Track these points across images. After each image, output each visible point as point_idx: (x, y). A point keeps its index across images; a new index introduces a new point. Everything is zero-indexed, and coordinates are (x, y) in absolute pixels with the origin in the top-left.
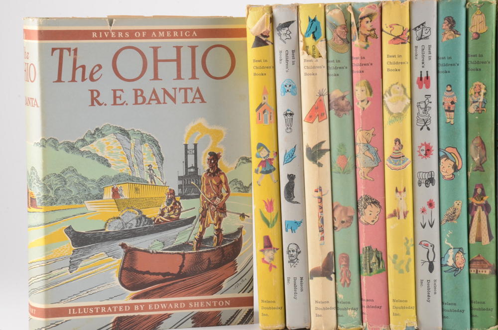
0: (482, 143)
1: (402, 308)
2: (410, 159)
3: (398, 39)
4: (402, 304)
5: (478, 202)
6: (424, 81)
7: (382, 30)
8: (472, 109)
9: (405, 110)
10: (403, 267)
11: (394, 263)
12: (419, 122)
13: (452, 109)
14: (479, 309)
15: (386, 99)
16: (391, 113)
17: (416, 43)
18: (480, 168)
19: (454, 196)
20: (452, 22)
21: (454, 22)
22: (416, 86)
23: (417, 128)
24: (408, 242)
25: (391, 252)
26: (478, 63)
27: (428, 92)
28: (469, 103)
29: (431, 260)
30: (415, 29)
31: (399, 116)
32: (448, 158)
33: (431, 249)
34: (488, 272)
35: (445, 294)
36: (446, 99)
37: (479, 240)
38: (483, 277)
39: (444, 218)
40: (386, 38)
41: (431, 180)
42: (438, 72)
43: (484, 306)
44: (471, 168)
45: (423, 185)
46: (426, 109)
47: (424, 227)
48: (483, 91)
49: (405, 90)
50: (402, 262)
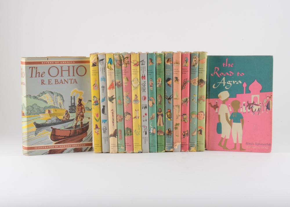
0: (161, 96)
1: (138, 146)
2: (140, 101)
3: (136, 65)
4: (137, 144)
5: (160, 114)
6: (144, 77)
7: (131, 62)
8: (158, 86)
9: (138, 86)
10: (138, 133)
11: (135, 132)
12: (142, 90)
13: (152, 86)
14: (160, 145)
15: (132, 83)
16: (134, 87)
17: (141, 66)
18: (160, 103)
19: (153, 112)
20: (151, 60)
21: (152, 60)
22: (141, 79)
23: (142, 91)
24: (139, 126)
25: (134, 129)
26: (159, 72)
27: (145, 81)
28: (157, 84)
29: (146, 131)
30: (141, 62)
31: (136, 88)
32: (151, 100)
33: (146, 128)
34: (162, 134)
35: (150, 141)
36: (150, 83)
37: (160, 125)
38: (161, 136)
39: (150, 118)
40: (132, 64)
41: (146, 107)
42: (148, 75)
43: (161, 145)
44: (157, 103)
45: (144, 108)
46: (144, 86)
47: (144, 121)
48: (161, 80)
49: (138, 80)
50: (137, 132)
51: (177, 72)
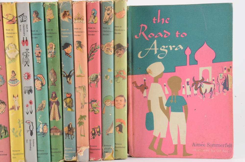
0: (55, 72)
1: (17, 154)
2: (20, 80)
3: (11, 22)
4: (18, 152)
5: (54, 101)
6: (25, 42)
7: (2, 17)
8: (49, 56)
9: (16, 56)
10: (18, 134)
11: (13, 132)
12: (24, 62)
13: (39, 56)
14: (55, 152)
15: (6, 51)
16: (9, 58)
17: (20, 23)
18: (54, 84)
19: (42, 98)
20: (37, 14)
21: (38, 13)
22: (21, 45)
23: (23, 65)
24: (20, 121)
25: (11, 127)
26: (51, 33)
27: (27, 47)
28: (48, 53)
29: (31, 130)
30: (19, 16)
31: (14, 59)
32: (38, 80)
33: (31, 124)
34: (59, 134)
35: (38, 146)
36: (36, 51)
37: (54, 119)
38: (56, 137)
39: (37, 109)
40: (5, 21)
41: (30, 91)
42: (32, 38)
43: (57, 151)
44: (50, 84)
45: (27, 93)
46: (27, 56)
47: (28, 114)
48: (54, 47)
49: (16, 47)
50: (17, 131)
51: (79, 34)
